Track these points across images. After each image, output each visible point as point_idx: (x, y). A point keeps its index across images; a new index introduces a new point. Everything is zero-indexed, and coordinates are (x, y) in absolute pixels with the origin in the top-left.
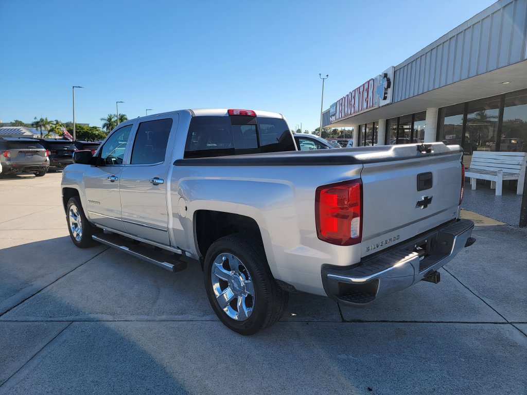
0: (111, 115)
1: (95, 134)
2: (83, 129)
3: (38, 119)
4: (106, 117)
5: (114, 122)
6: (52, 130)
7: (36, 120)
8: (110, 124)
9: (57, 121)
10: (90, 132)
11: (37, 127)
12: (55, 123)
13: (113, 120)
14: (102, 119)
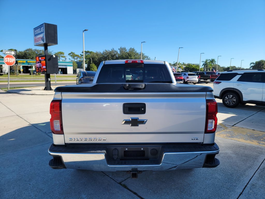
0: (207, 60)
1: (197, 69)
2: (192, 66)
3: (175, 63)
4: (205, 60)
5: (208, 63)
6: (180, 67)
7: (174, 63)
8: (206, 64)
9: (183, 63)
10: (195, 68)
11: (174, 66)
12: (182, 64)
13: (208, 62)
14: (202, 62)
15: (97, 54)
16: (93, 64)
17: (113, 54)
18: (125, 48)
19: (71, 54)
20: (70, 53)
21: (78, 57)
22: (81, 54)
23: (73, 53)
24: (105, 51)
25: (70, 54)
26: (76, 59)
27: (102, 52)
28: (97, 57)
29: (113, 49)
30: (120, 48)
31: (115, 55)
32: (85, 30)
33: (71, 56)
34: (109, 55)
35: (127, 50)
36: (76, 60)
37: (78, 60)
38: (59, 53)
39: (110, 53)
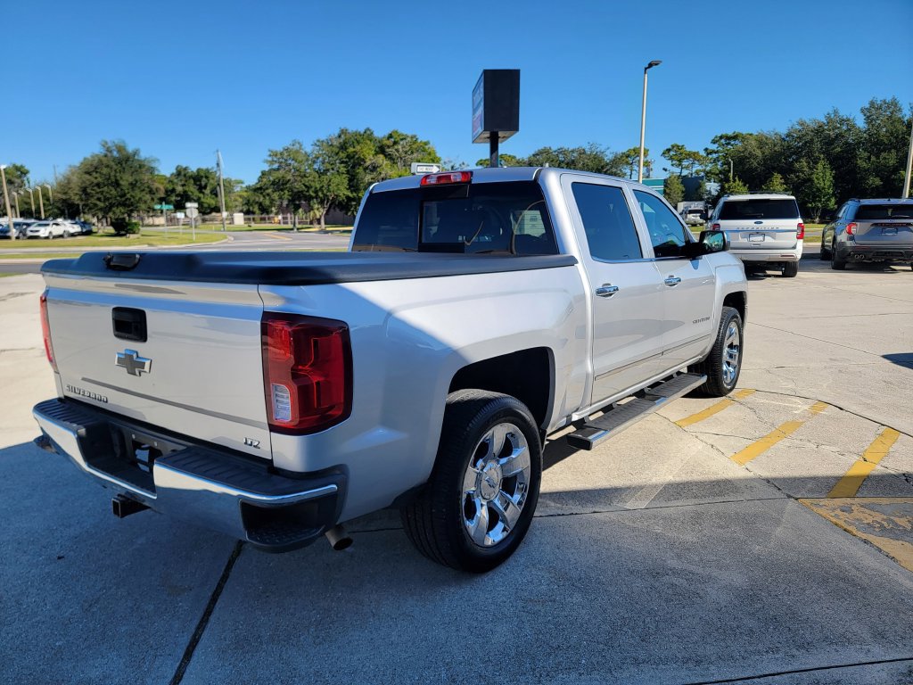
15: (762, 142)
16: (734, 181)
17: (831, 133)
18: (894, 103)
19: (672, 153)
20: (670, 147)
21: (695, 159)
22: (706, 150)
23: (678, 146)
24: (799, 127)
25: (669, 150)
26: (687, 168)
27: (783, 131)
28: (758, 153)
29: (836, 112)
30: (868, 106)
31: (839, 136)
32: (650, 65)
33: (671, 159)
34: (812, 140)
35: (900, 110)
36: (685, 173)
37: (694, 170)
38: (633, 153)
39: (819, 131)
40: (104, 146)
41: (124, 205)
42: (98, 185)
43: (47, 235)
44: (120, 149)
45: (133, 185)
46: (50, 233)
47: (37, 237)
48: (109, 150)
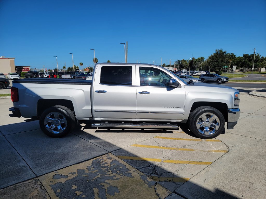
40: (216, 51)
41: (218, 67)
42: (212, 62)
43: (197, 75)
44: (221, 51)
45: (222, 61)
46: (198, 74)
47: (195, 75)
48: (217, 52)
